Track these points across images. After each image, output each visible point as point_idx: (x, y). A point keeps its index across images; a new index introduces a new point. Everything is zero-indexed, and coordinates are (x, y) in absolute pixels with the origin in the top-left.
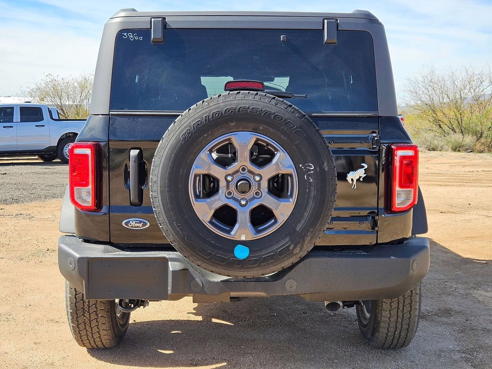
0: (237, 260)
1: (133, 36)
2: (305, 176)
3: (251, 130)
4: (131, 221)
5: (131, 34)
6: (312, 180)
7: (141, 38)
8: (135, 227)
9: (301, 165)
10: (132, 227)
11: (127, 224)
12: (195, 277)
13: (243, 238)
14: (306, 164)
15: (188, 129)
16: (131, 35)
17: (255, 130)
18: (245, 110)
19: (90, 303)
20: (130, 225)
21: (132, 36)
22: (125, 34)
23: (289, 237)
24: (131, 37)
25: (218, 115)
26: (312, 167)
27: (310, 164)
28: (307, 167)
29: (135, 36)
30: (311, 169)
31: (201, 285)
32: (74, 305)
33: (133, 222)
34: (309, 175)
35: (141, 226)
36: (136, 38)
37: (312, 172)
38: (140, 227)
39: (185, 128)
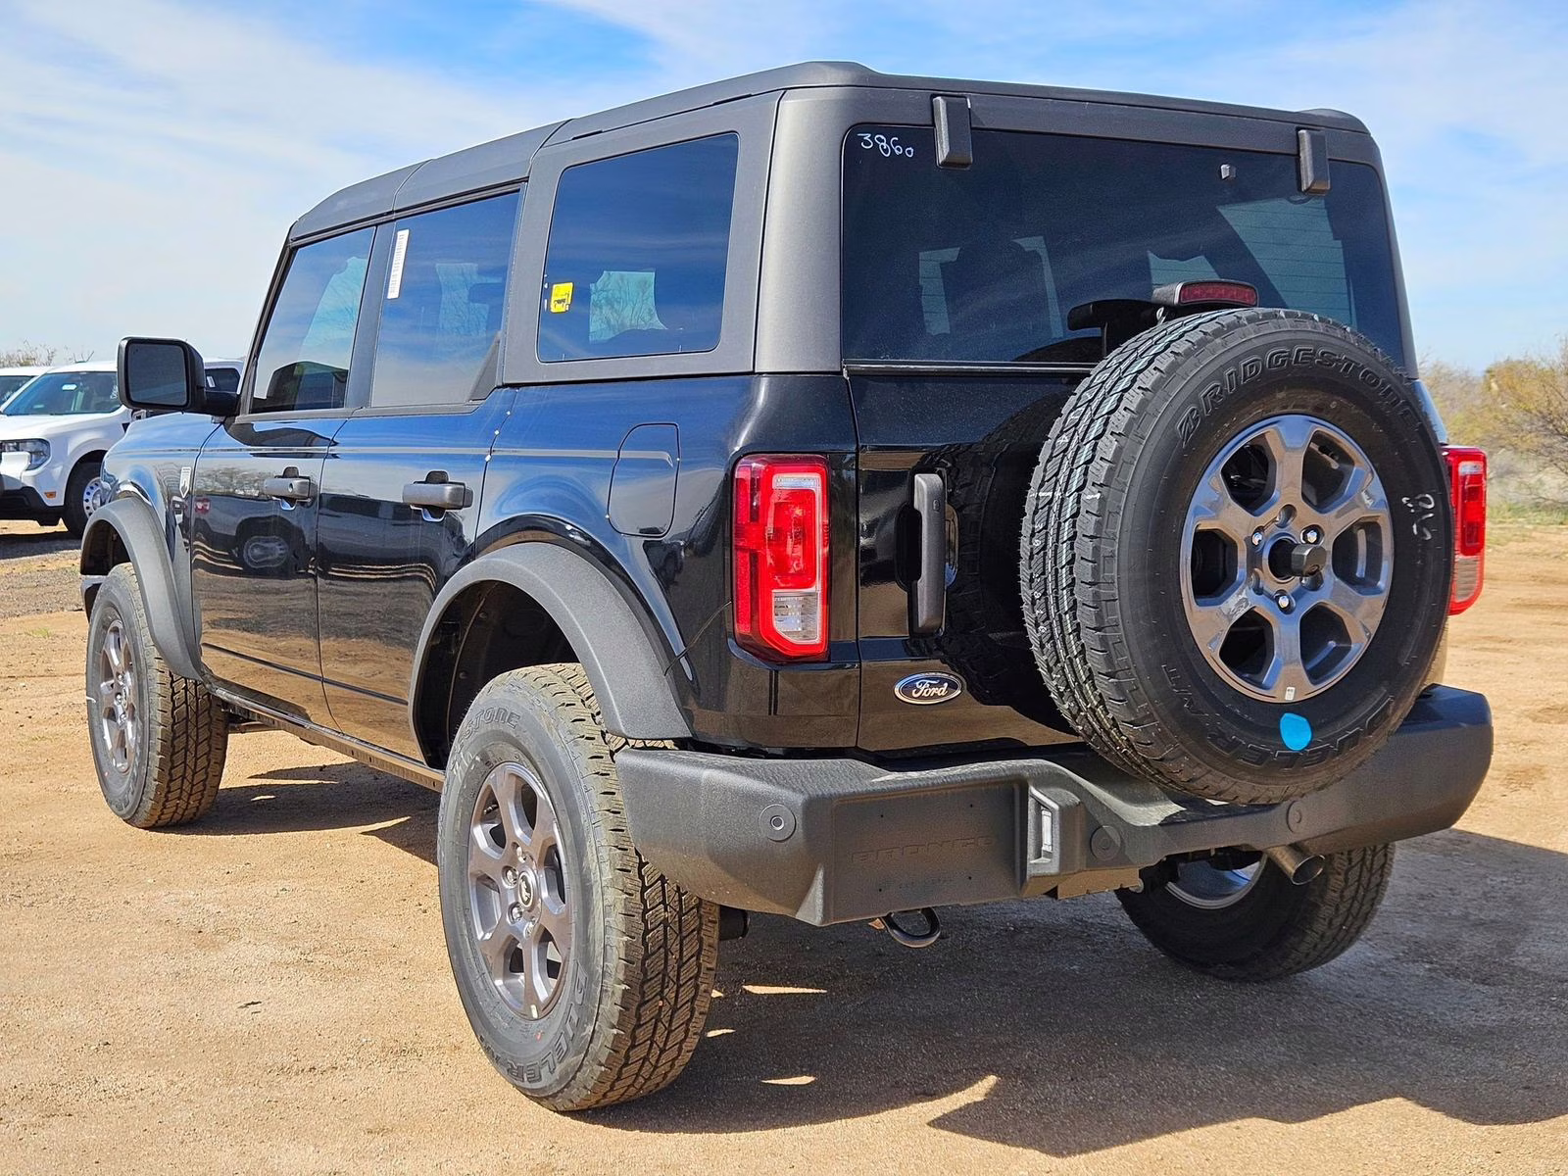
0: (1287, 755)
1: (888, 143)
2: (1415, 527)
3: (1309, 410)
4: (917, 683)
5: (882, 137)
6: (1429, 537)
7: (909, 152)
8: (929, 698)
9: (1404, 500)
10: (921, 697)
11: (906, 690)
12: (1101, 822)
13: (1290, 696)
14: (1419, 497)
15: (1194, 410)
16: (883, 141)
17: (1319, 412)
18: (1309, 358)
19: (685, 953)
20: (916, 693)
21: (884, 144)
22: (867, 137)
23: (1386, 682)
24: (882, 146)
25: (1257, 372)
26: (1430, 503)
27: (1427, 496)
28: (1421, 503)
29: (895, 144)
30: (1430, 507)
31: (1119, 844)
32: (636, 967)
33: (924, 683)
34: (1422, 525)
35: (943, 694)
36: (896, 151)
37: (1431, 515)
38: (941, 696)
39: (1184, 406)
